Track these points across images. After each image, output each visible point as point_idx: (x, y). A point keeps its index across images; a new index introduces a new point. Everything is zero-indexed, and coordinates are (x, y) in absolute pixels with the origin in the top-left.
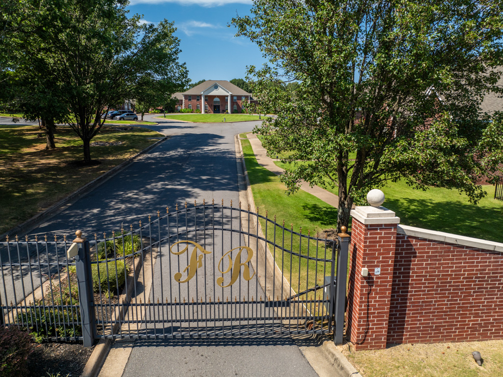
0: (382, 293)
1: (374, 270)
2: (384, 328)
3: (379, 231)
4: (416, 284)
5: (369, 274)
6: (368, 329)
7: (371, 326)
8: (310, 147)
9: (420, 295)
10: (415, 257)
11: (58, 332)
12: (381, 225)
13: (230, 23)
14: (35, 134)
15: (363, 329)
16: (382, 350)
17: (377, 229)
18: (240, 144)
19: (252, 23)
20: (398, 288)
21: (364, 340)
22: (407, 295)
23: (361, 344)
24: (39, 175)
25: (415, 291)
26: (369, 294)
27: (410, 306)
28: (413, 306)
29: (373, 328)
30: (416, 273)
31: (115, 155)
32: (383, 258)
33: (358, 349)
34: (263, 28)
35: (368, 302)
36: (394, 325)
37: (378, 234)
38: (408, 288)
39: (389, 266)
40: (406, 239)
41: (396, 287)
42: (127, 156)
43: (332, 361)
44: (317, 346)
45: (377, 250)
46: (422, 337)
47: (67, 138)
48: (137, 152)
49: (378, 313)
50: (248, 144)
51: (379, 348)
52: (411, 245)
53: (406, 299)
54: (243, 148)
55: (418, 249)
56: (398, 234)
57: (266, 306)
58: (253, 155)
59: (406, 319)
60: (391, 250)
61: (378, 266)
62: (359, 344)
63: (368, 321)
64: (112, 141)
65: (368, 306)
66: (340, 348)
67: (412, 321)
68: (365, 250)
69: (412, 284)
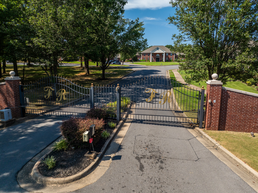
0: (216, 110)
1: (213, 101)
2: (217, 122)
3: (215, 87)
4: (230, 108)
5: (211, 102)
6: (211, 122)
7: (212, 121)
8: (195, 64)
9: (232, 112)
10: (230, 98)
11: (110, 115)
12: (216, 85)
13: (167, 19)
14: (79, 69)
15: (209, 122)
16: (216, 131)
17: (214, 86)
18: (169, 73)
19: (175, 18)
20: (223, 109)
21: (210, 126)
22: (227, 112)
23: (209, 128)
24: (87, 82)
25: (230, 111)
26: (211, 109)
27: (228, 116)
28: (229, 117)
29: (213, 122)
30: (230, 104)
31: (114, 77)
32: (217, 97)
33: (207, 129)
34: (179, 20)
35: (211, 112)
36: (222, 123)
37: (215, 88)
38: (227, 109)
39: (219, 100)
40: (226, 91)
41: (222, 109)
42: (119, 77)
43: (198, 132)
44: (193, 129)
45: (214, 94)
46: (233, 129)
47: (93, 71)
48: (123, 76)
49: (215, 117)
50: (173, 74)
51: (215, 130)
52: (228, 94)
53: (226, 114)
54: (170, 75)
55: (231, 95)
56: (222, 89)
57: (175, 112)
58: (175, 78)
59: (226, 121)
60: (220, 94)
61: (215, 100)
62: (208, 128)
63: (211, 119)
64: (111, 72)
65: (211, 114)
66: (201, 129)
67: (229, 122)
68: (210, 94)
69: (229, 108)
